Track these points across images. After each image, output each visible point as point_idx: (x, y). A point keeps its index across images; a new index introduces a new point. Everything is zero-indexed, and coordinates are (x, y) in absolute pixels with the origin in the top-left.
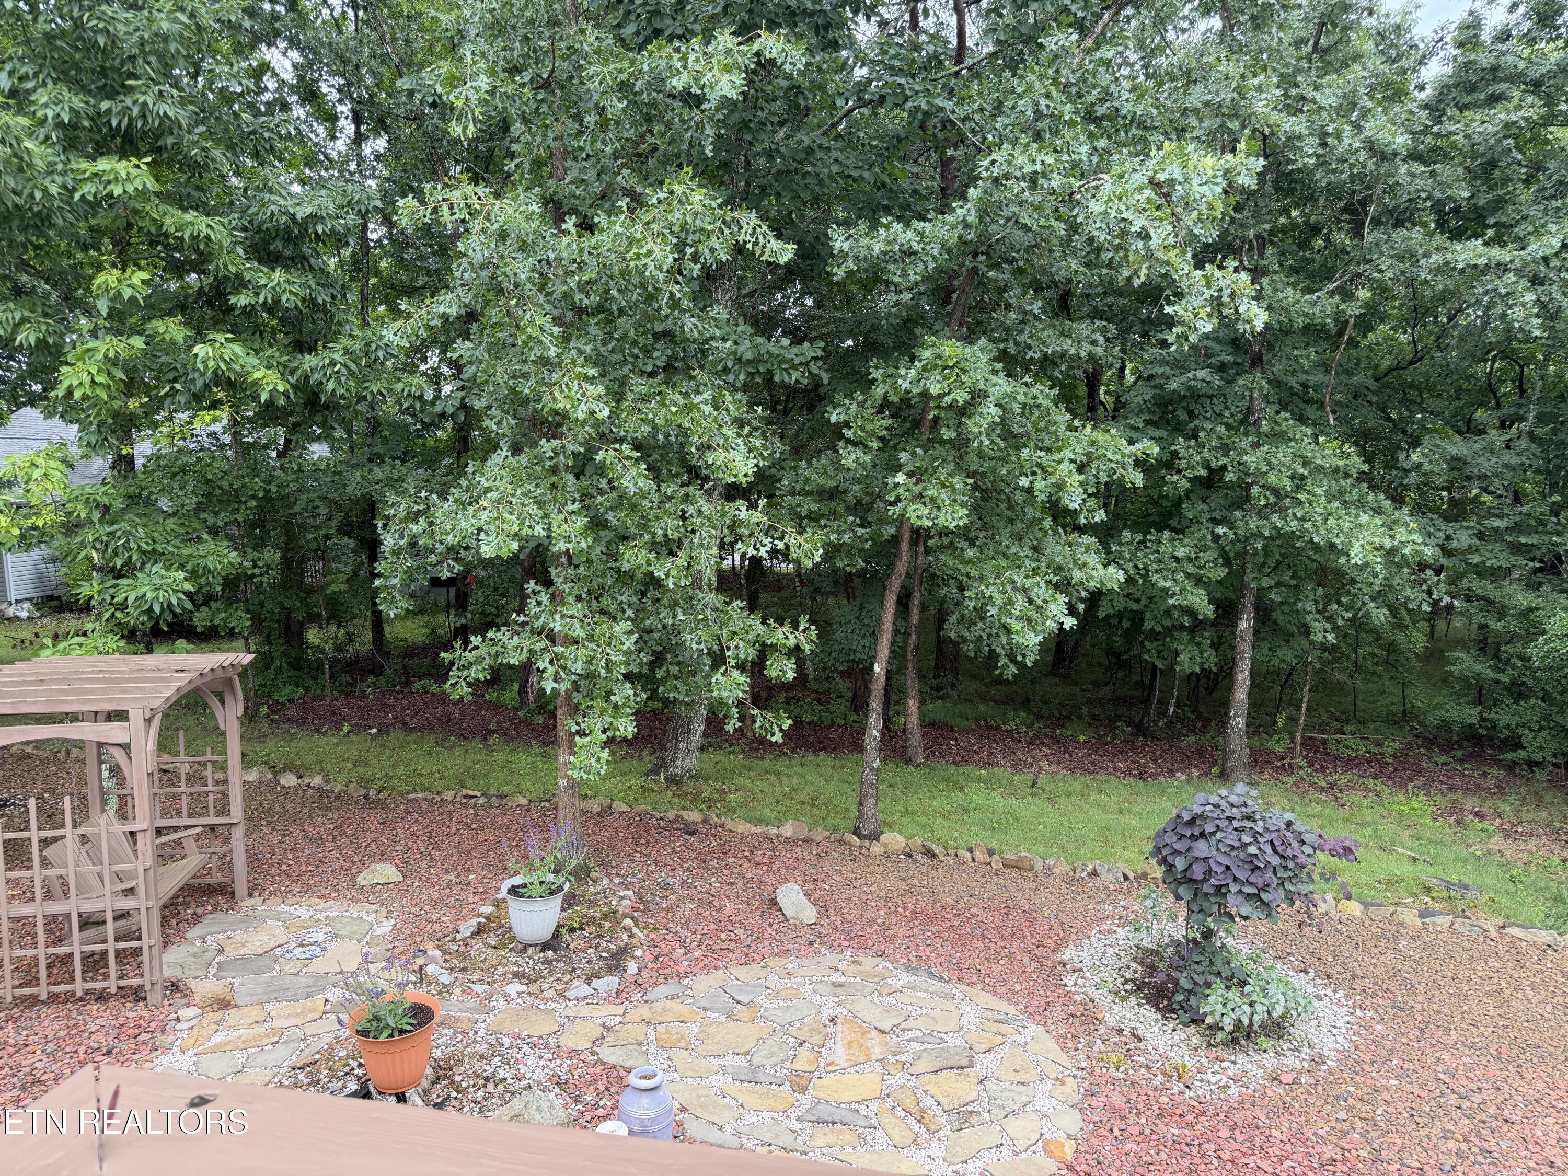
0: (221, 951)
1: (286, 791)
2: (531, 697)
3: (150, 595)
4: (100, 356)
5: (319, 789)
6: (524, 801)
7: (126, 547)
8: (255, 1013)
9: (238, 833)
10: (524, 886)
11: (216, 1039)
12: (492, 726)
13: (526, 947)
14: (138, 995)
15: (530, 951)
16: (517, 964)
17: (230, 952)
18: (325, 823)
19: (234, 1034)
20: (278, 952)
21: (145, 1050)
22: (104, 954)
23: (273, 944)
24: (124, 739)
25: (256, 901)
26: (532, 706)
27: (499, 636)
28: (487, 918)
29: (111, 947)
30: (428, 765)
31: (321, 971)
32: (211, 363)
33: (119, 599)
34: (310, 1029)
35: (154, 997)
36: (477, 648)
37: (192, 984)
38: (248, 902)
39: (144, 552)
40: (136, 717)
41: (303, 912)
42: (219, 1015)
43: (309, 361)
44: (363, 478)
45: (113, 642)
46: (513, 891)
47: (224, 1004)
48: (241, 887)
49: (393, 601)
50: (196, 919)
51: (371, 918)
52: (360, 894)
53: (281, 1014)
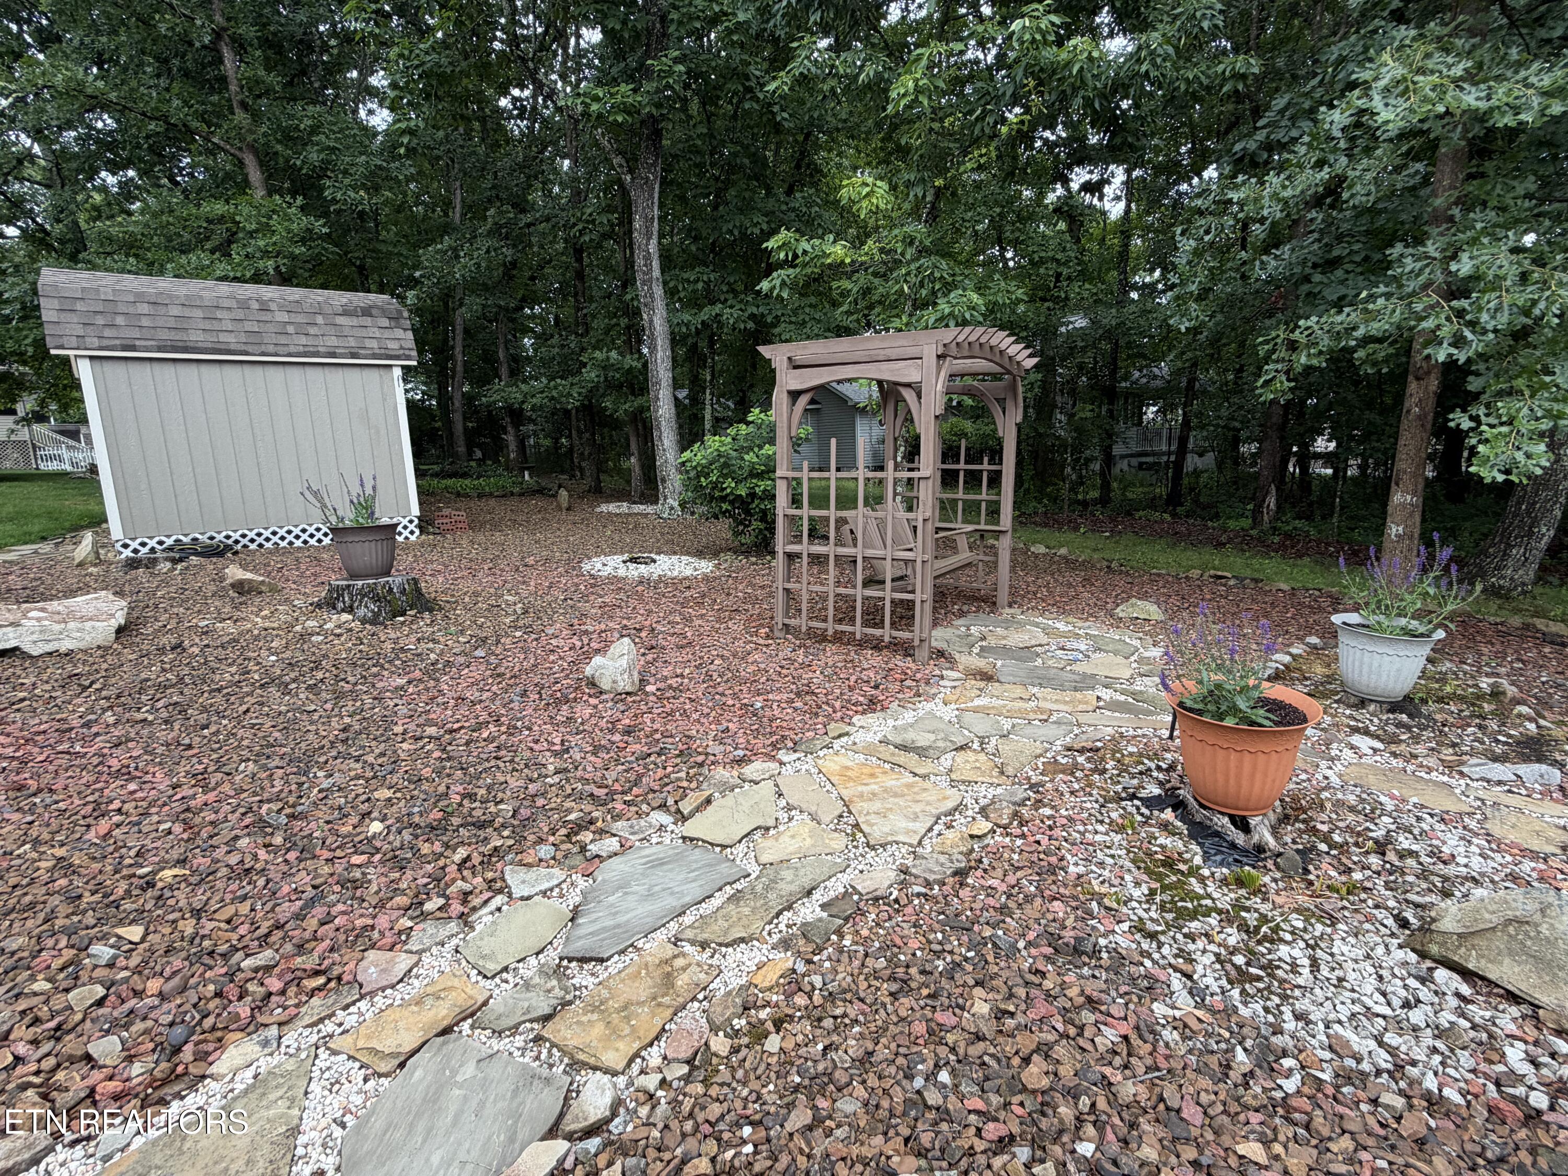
0: (984, 638)
1: (1036, 556)
2: (1267, 517)
5: (1065, 557)
6: (1285, 588)
8: (1019, 691)
9: (1005, 539)
10: (1366, 626)
11: (977, 702)
12: (1224, 540)
13: (1364, 702)
14: (907, 649)
17: (992, 641)
18: (1076, 578)
19: (996, 702)
20: (1039, 649)
21: (908, 694)
22: (882, 601)
23: (1033, 642)
24: (915, 378)
25: (1015, 610)
28: (1286, 666)
29: (888, 596)
31: (1089, 672)
34: (1083, 718)
35: (922, 654)
37: (957, 656)
38: (1008, 611)
41: (1061, 626)
42: (982, 684)
46: (1347, 626)
47: (987, 677)
48: (1003, 595)
50: (962, 614)
51: (1136, 643)
52: (1119, 623)
53: (1048, 698)
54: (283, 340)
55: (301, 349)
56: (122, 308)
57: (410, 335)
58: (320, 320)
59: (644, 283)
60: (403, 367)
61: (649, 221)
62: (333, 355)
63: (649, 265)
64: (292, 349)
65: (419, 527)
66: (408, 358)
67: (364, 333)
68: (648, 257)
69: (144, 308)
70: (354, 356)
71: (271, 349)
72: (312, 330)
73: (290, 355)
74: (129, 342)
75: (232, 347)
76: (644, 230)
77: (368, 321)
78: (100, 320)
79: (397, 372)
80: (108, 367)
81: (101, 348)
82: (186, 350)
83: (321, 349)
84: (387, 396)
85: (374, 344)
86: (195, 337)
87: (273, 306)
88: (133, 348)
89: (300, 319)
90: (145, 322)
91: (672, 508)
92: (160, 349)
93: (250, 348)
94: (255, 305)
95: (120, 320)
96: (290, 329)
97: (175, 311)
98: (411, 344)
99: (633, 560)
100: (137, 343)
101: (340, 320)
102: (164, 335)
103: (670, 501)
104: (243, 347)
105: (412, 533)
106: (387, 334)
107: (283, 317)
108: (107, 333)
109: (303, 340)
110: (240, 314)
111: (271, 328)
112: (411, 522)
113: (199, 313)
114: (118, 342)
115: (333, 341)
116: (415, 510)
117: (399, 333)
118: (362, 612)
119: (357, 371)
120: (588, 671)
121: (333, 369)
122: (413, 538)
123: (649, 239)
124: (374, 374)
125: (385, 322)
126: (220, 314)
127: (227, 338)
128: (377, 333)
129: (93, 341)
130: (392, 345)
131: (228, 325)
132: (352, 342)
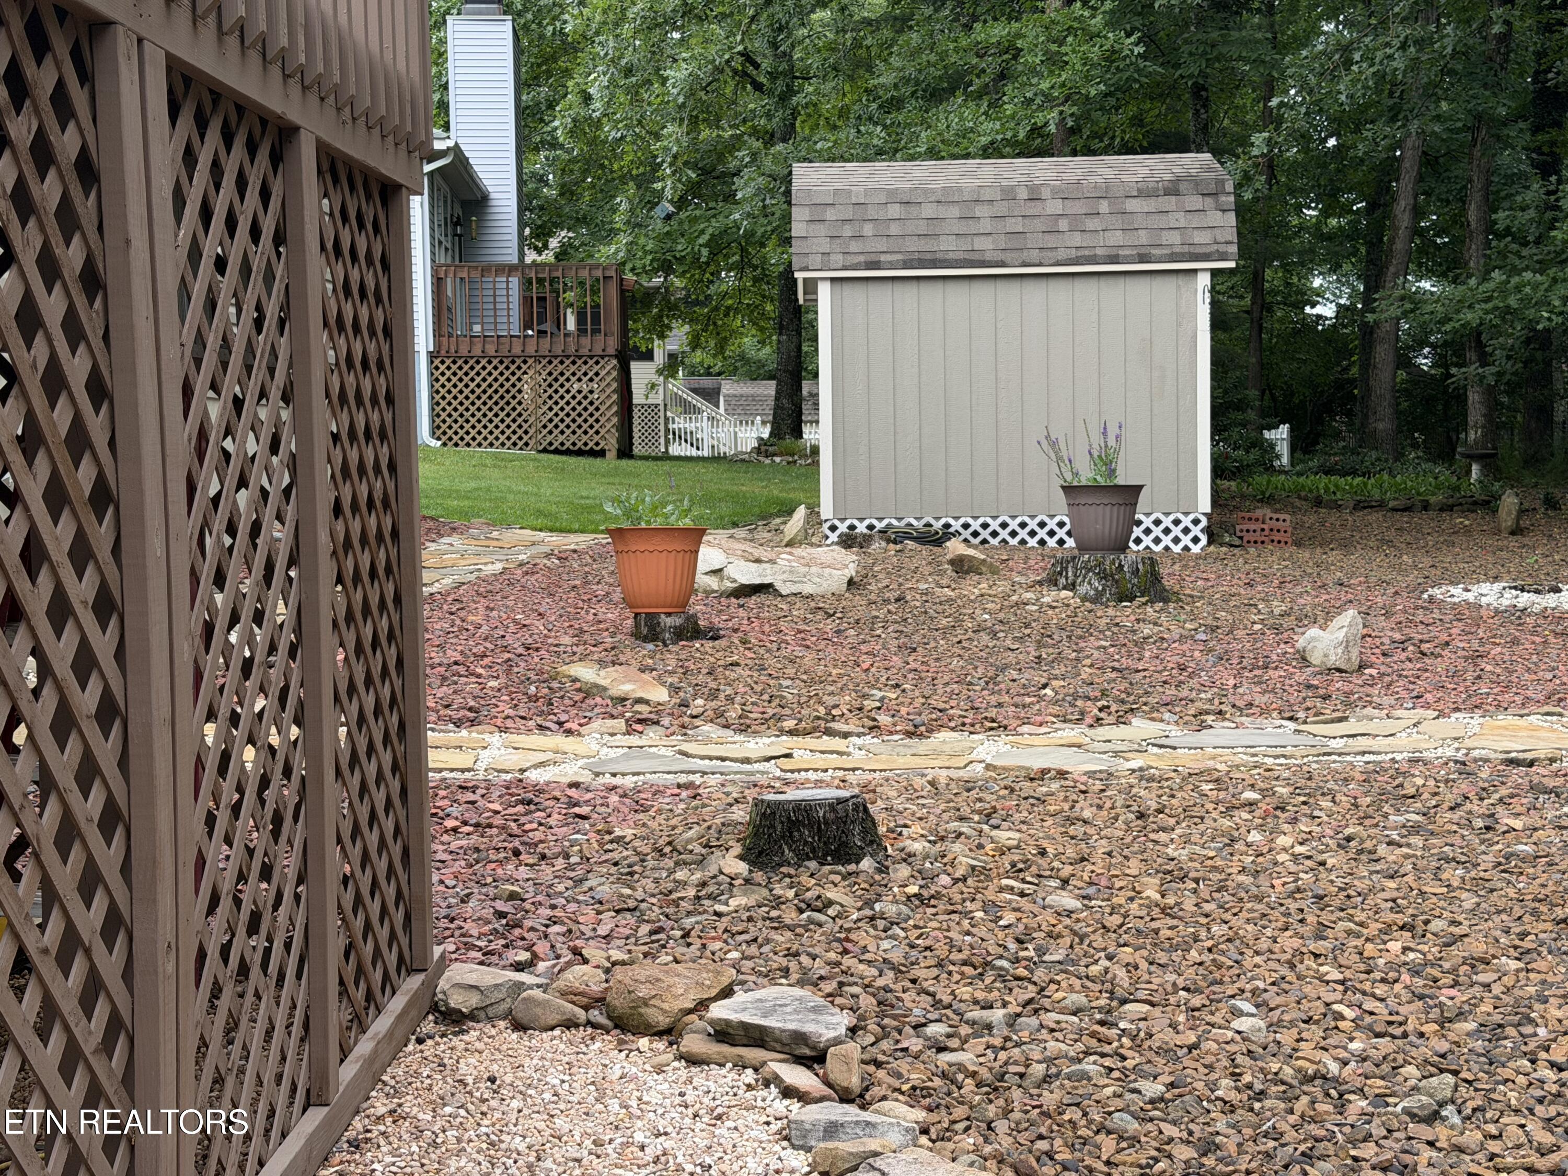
54: (1051, 240)
55: (1073, 253)
56: (872, 213)
57: (1231, 219)
58: (1104, 207)
60: (1215, 273)
62: (1114, 260)
64: (1062, 254)
65: (1208, 531)
66: (1223, 257)
67: (1162, 221)
69: (895, 211)
70: (1143, 259)
71: (1035, 255)
72: (1091, 224)
73: (1058, 264)
74: (873, 258)
75: (988, 256)
77: (1170, 202)
78: (847, 231)
79: (1204, 280)
80: (847, 288)
81: (845, 268)
82: (934, 264)
83: (1099, 252)
84: (1187, 317)
85: (1174, 238)
86: (947, 245)
87: (1046, 193)
88: (877, 265)
89: (1078, 208)
90: (894, 229)
93: (1008, 257)
94: (1023, 193)
95: (868, 230)
96: (1063, 225)
97: (928, 211)
98: (1231, 235)
100: (883, 258)
101: (1133, 205)
102: (913, 245)
104: (1000, 256)
105: (1196, 540)
106: (1197, 220)
107: (1054, 207)
108: (854, 247)
109: (1077, 239)
110: (1001, 208)
111: (1039, 225)
112: (1196, 522)
113: (955, 212)
114: (862, 258)
115: (1116, 238)
116: (1204, 504)
117: (1216, 218)
118: (1083, 589)
119: (1144, 282)
120: (1301, 643)
121: (1111, 281)
122: (1196, 549)
124: (1168, 285)
125: (1195, 202)
126: (979, 211)
127: (982, 244)
128: (1181, 220)
129: (838, 259)
130: (1202, 238)
131: (986, 226)
132: (1143, 238)
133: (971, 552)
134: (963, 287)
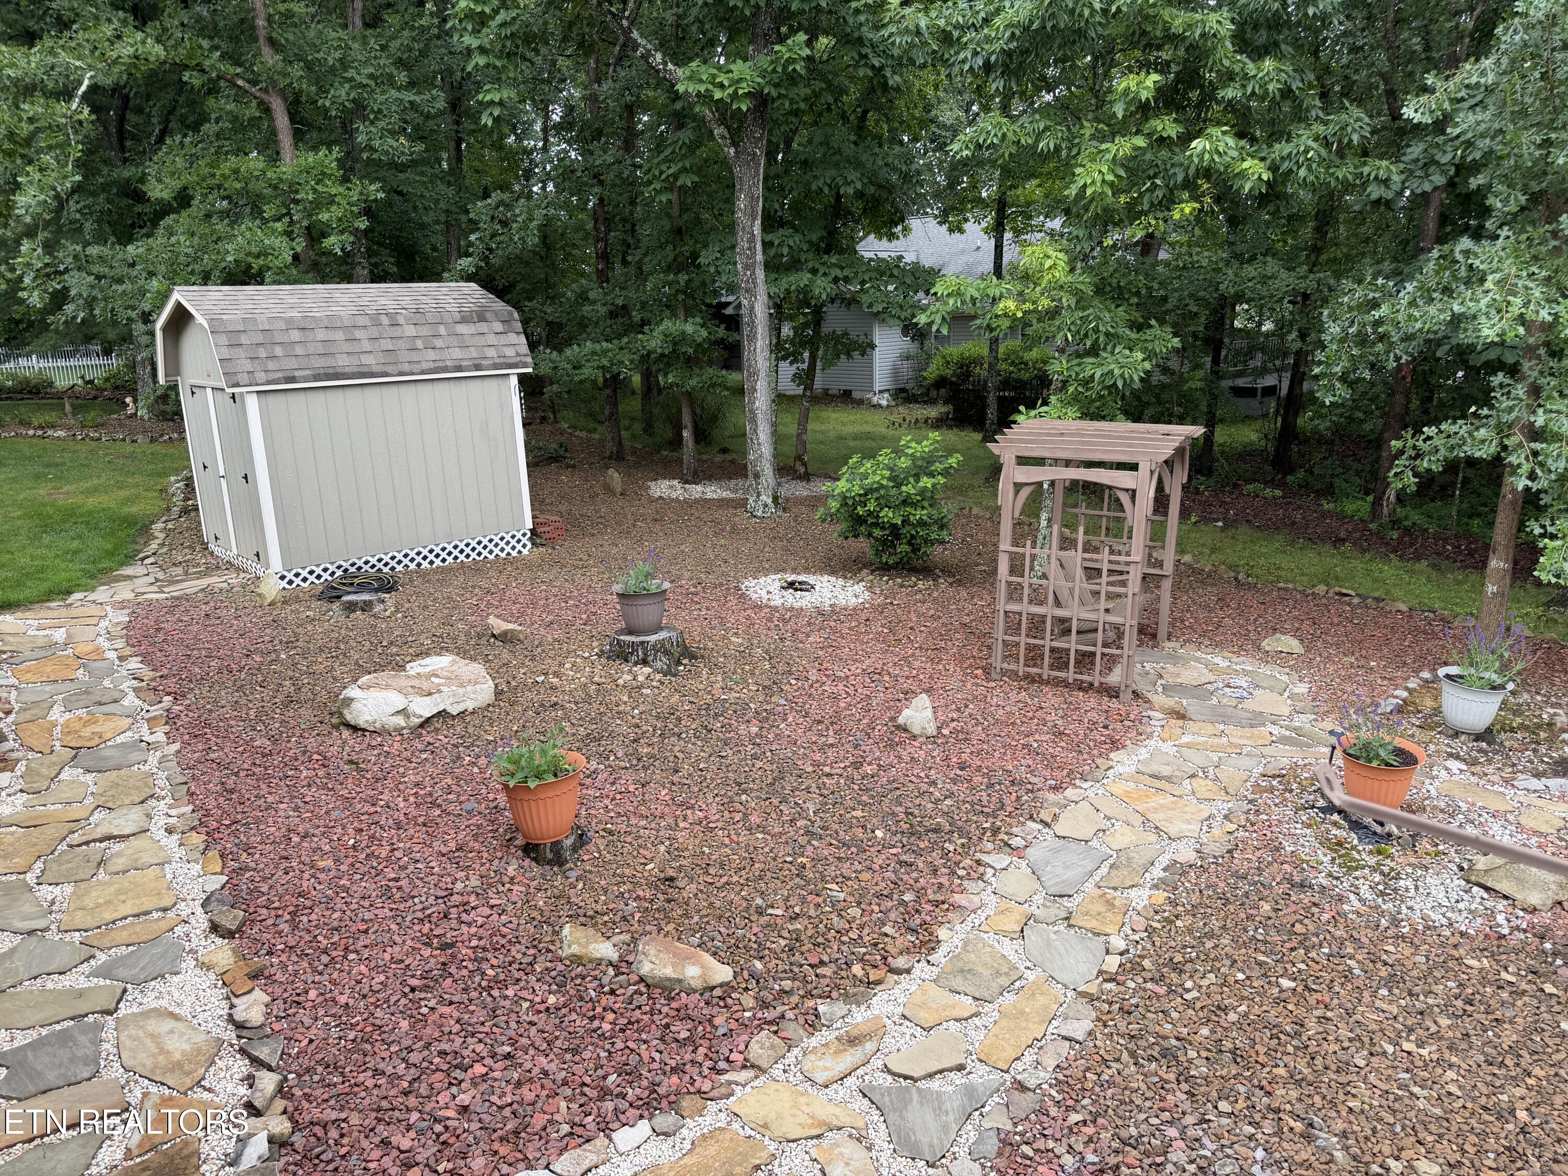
0: (1160, 676)
2: (1385, 510)
3: (1117, 372)
4: (1109, 156)
5: (1190, 566)
6: (1404, 608)
7: (1096, 330)
8: (1209, 729)
9: (1167, 585)
10: (1461, 677)
11: (1185, 739)
12: (1343, 534)
13: (1456, 734)
15: (1463, 738)
16: (1448, 745)
17: (1168, 679)
19: (1198, 738)
20: (1211, 687)
21: (1133, 734)
22: (1093, 654)
23: (1203, 681)
24: (1131, 485)
25: (1175, 644)
26: (1385, 520)
27: (1454, 428)
28: (1404, 700)
29: (1099, 650)
30: (1284, 561)
31: (1258, 709)
32: (1207, 156)
33: (1087, 374)
34: (1266, 751)
35: (1127, 696)
36: (1429, 438)
37: (1148, 695)
38: (1167, 644)
39: (1107, 334)
40: (1144, 468)
41: (1220, 661)
42: (1181, 722)
43: (1281, 148)
44: (1236, 275)
45: (1072, 412)
46: (1448, 676)
47: (1181, 716)
48: (1163, 631)
49: (1331, 389)
51: (1285, 678)
52: (1267, 657)
53: (1237, 735)
54: (415, 357)
55: (432, 365)
56: (279, 338)
57: (523, 339)
58: (442, 330)
59: (746, 267)
60: (519, 375)
61: (753, 199)
62: (459, 369)
63: (752, 249)
64: (425, 366)
65: (530, 539)
66: (525, 365)
67: (481, 341)
68: (752, 240)
69: (295, 335)
70: (478, 367)
71: (406, 367)
72: (438, 343)
73: (423, 372)
74: (289, 374)
75: (375, 369)
76: (749, 211)
77: (483, 327)
78: (263, 353)
79: (514, 381)
80: (271, 399)
81: (269, 383)
82: (337, 376)
83: (449, 363)
84: (504, 405)
85: (491, 353)
86: (343, 362)
87: (401, 320)
88: (292, 380)
89: (425, 331)
90: (299, 350)
91: (766, 506)
92: (316, 378)
93: (389, 369)
94: (385, 320)
95: (278, 351)
96: (419, 344)
97: (321, 335)
98: (525, 349)
99: (791, 585)
100: (297, 374)
101: (462, 329)
102: (318, 363)
103: (763, 497)
104: (381, 369)
105: (524, 546)
106: (503, 339)
107: (410, 331)
108: (271, 365)
109: (432, 355)
110: (374, 331)
111: (401, 344)
112: (524, 535)
113: (339, 335)
114: (280, 375)
115: (456, 353)
117: (513, 338)
118: (659, 664)
119: (478, 383)
120: (901, 720)
121: (458, 383)
122: (525, 552)
123: (754, 220)
124: (493, 383)
125: (498, 327)
126: (358, 334)
127: (368, 360)
128: (492, 339)
129: (261, 376)
130: (510, 352)
131: (367, 346)
132: (474, 353)
133: (511, 626)
134: (358, 392)
